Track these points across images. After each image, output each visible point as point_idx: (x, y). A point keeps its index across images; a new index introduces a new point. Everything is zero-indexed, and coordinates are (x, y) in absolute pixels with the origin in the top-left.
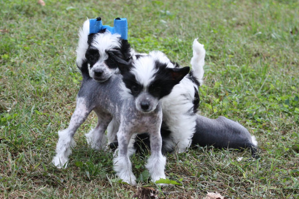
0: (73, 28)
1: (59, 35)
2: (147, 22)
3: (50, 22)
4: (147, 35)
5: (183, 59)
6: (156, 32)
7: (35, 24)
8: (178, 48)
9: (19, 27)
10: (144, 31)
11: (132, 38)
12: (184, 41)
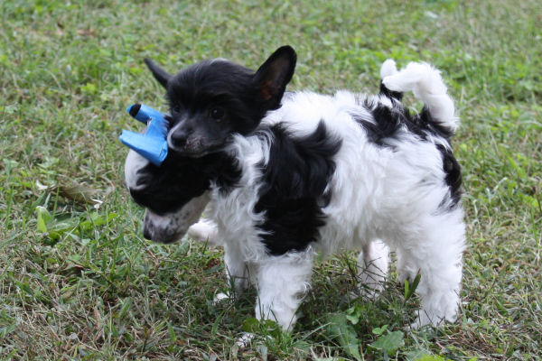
0: (236, 28)
1: (205, 43)
2: (395, 16)
3: (187, 14)
4: (396, 44)
5: (475, 98)
6: (416, 37)
7: (153, 17)
8: (463, 72)
9: (117, 24)
10: (388, 36)
11: (364, 50)
12: (478, 59)
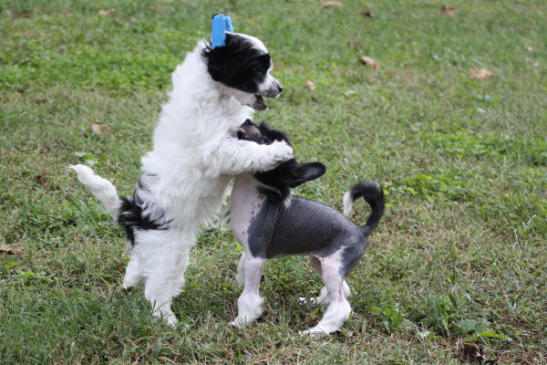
0: (356, 121)
1: (336, 130)
2: (459, 111)
3: (324, 112)
4: (459, 129)
5: (513, 164)
6: (472, 125)
7: (303, 114)
8: (505, 147)
9: (280, 119)
10: (454, 124)
11: (439, 134)
12: (513, 138)
